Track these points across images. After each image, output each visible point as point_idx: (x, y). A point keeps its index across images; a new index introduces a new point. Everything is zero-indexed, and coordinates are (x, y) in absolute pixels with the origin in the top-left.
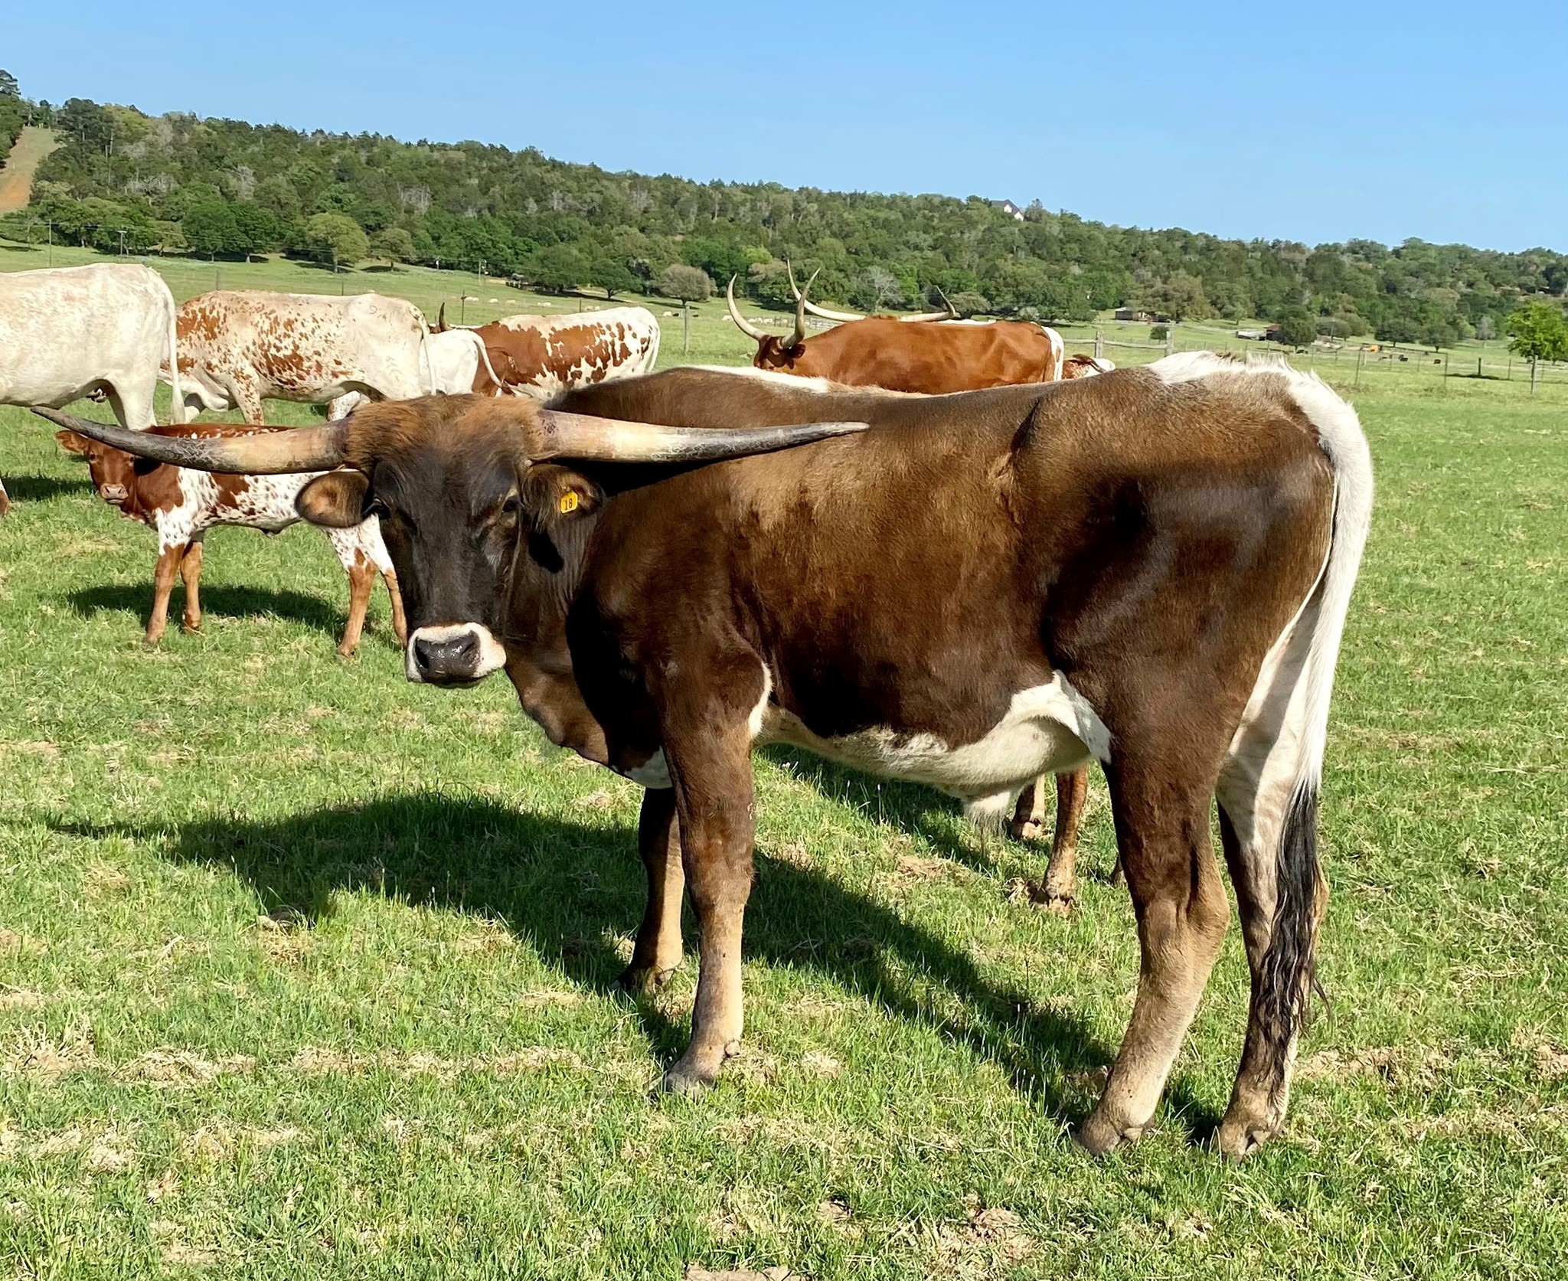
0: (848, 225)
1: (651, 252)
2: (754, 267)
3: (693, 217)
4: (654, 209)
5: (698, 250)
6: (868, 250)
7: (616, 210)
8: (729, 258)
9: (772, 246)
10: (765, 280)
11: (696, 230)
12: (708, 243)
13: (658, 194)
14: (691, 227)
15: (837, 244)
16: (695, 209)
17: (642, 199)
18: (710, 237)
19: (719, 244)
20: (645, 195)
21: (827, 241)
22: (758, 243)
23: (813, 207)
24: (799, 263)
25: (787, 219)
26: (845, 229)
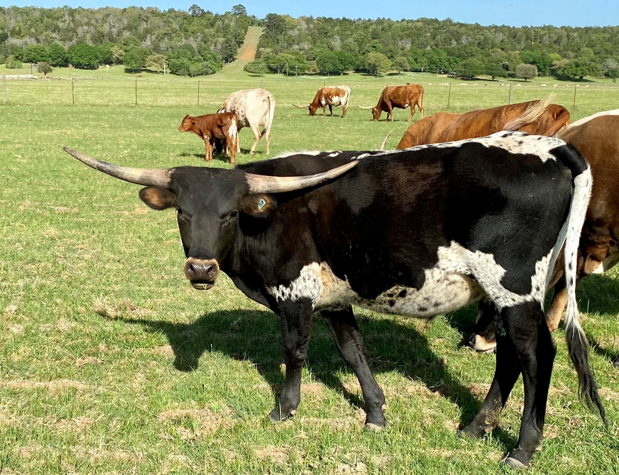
0: (593, 41)
1: (509, 60)
2: (554, 62)
3: (523, 43)
4: (506, 40)
5: (528, 57)
6: (603, 52)
7: (490, 42)
8: (543, 59)
9: (559, 52)
10: (560, 68)
11: (525, 48)
12: (531, 53)
13: (507, 34)
14: (523, 47)
15: (590, 50)
16: (524, 39)
17: (500, 36)
18: (532, 50)
19: (537, 54)
20: (501, 34)
21: (584, 49)
22: (554, 52)
23: (576, 34)
24: (576, 60)
25: (565, 40)
26: (592, 43)
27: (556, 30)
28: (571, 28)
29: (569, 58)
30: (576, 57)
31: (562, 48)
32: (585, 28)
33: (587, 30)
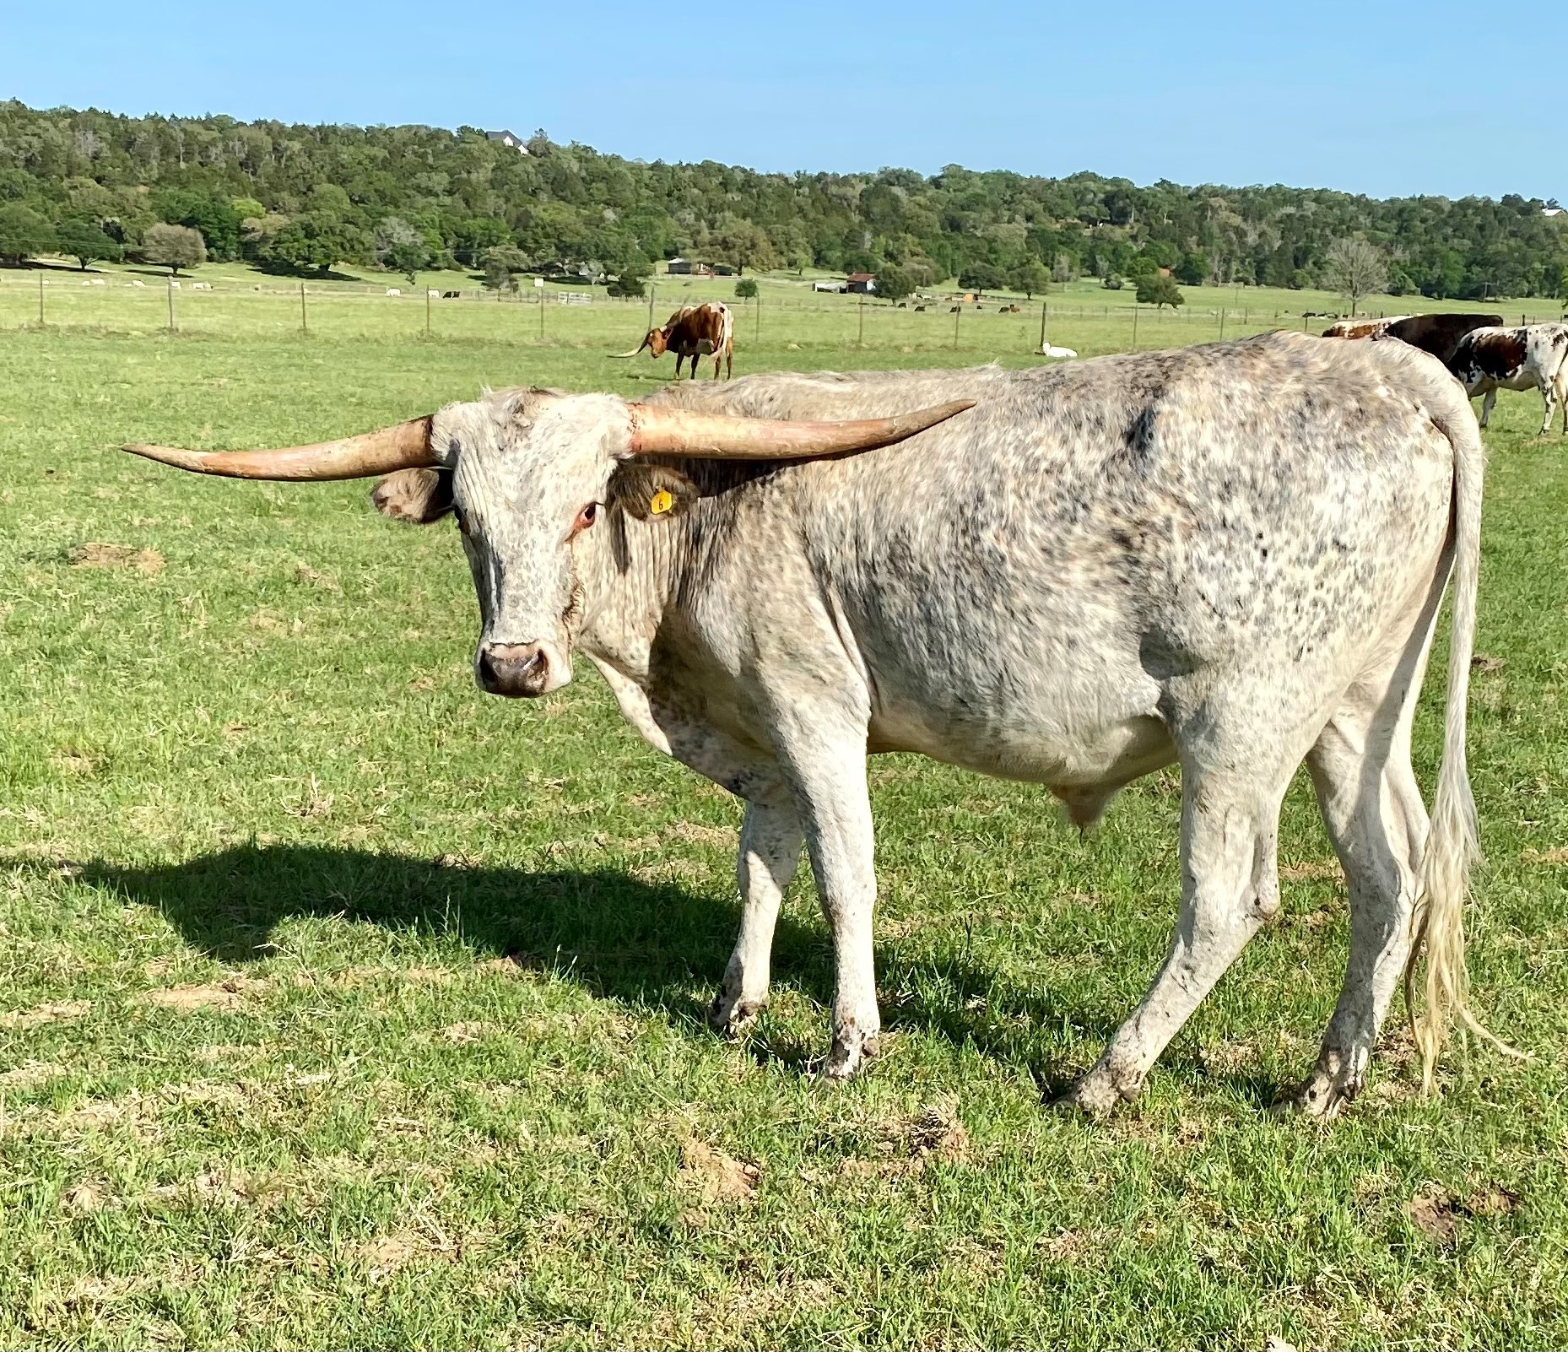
0: (343, 166)
1: (122, 211)
2: (247, 223)
3: (154, 163)
4: (106, 153)
5: (174, 204)
6: (374, 197)
7: (61, 157)
8: (217, 212)
9: (258, 194)
10: (264, 239)
11: (161, 179)
12: (184, 194)
13: (107, 135)
14: (155, 174)
15: (339, 191)
16: (156, 151)
17: (88, 144)
18: (183, 186)
19: (196, 196)
20: (90, 136)
21: (325, 187)
22: (243, 193)
23: (296, 146)
24: (304, 217)
25: (268, 162)
26: (341, 171)
27: (241, 129)
28: (282, 127)
29: (286, 212)
30: (304, 209)
31: (263, 183)
32: (319, 128)
33: (325, 134)
